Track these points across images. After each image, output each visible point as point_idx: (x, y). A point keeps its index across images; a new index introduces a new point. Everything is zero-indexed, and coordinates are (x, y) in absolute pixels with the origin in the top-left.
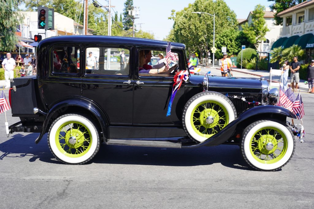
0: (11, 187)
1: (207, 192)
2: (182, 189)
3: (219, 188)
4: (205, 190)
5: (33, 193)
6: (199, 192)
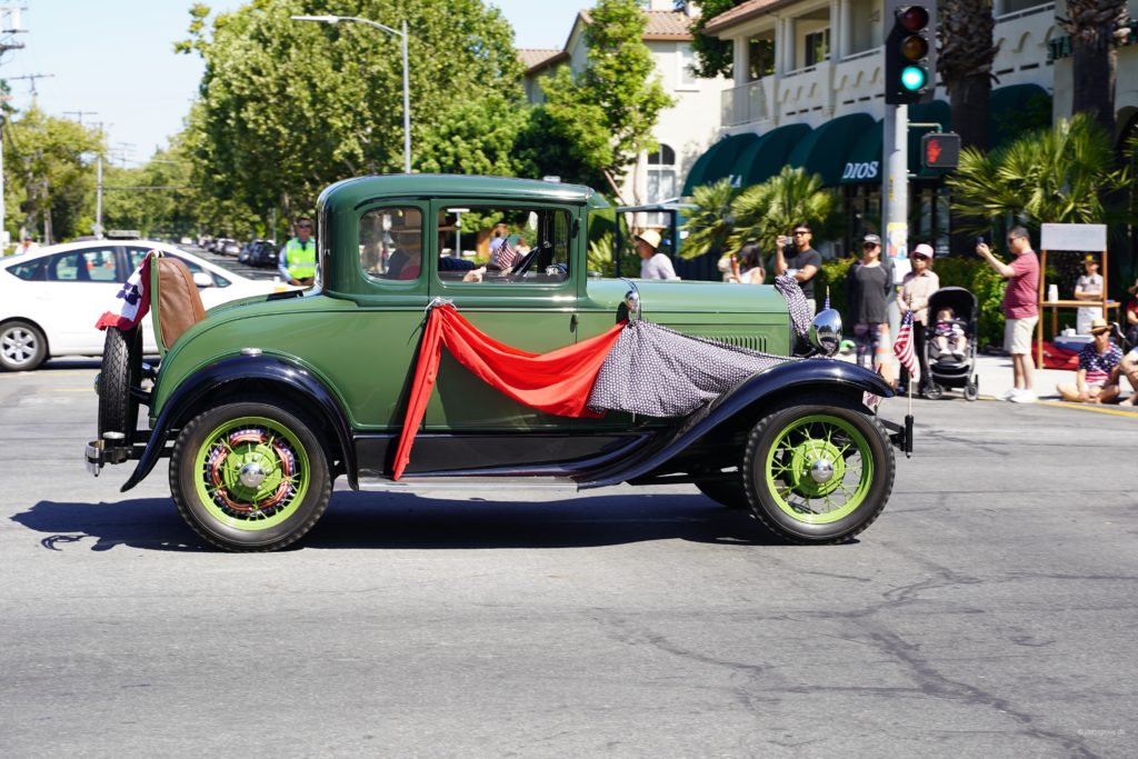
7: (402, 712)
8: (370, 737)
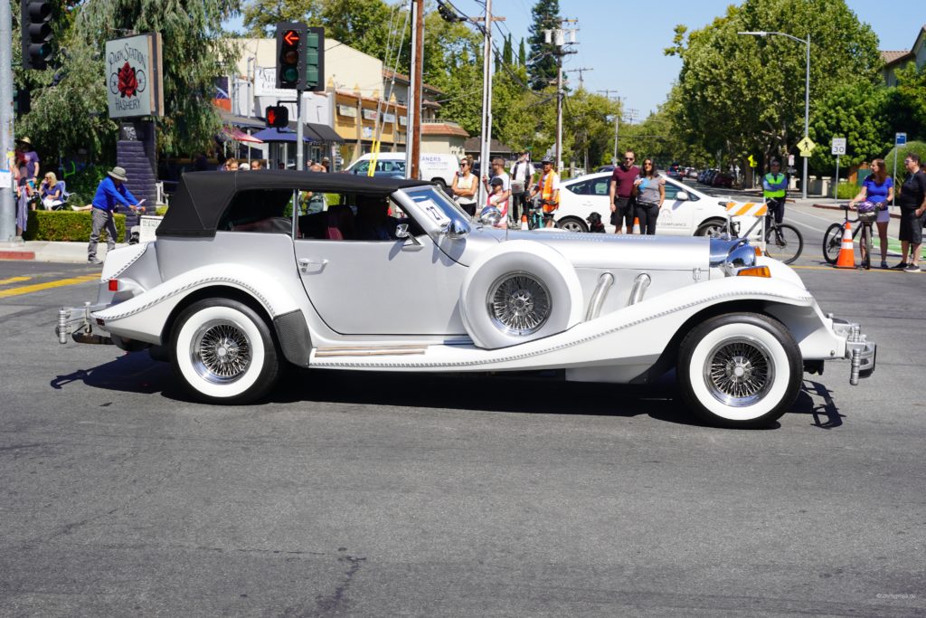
0: (180, 573)
1: (795, 612)
2: (713, 599)
3: (832, 600)
4: (790, 606)
5: (245, 596)
6: (768, 610)
7: (824, 495)
8: (804, 512)
